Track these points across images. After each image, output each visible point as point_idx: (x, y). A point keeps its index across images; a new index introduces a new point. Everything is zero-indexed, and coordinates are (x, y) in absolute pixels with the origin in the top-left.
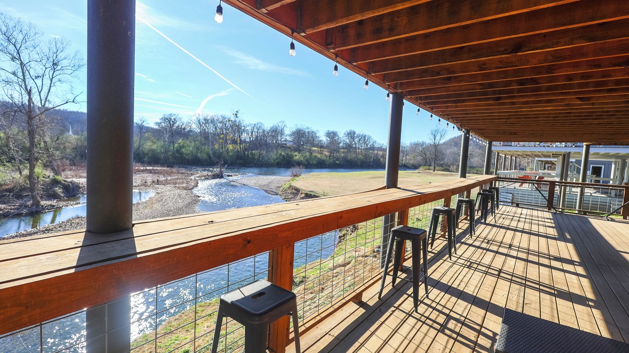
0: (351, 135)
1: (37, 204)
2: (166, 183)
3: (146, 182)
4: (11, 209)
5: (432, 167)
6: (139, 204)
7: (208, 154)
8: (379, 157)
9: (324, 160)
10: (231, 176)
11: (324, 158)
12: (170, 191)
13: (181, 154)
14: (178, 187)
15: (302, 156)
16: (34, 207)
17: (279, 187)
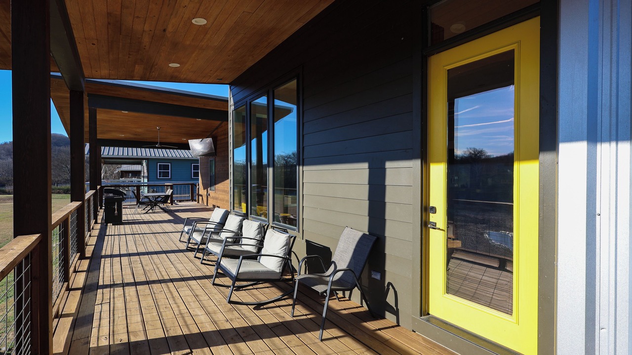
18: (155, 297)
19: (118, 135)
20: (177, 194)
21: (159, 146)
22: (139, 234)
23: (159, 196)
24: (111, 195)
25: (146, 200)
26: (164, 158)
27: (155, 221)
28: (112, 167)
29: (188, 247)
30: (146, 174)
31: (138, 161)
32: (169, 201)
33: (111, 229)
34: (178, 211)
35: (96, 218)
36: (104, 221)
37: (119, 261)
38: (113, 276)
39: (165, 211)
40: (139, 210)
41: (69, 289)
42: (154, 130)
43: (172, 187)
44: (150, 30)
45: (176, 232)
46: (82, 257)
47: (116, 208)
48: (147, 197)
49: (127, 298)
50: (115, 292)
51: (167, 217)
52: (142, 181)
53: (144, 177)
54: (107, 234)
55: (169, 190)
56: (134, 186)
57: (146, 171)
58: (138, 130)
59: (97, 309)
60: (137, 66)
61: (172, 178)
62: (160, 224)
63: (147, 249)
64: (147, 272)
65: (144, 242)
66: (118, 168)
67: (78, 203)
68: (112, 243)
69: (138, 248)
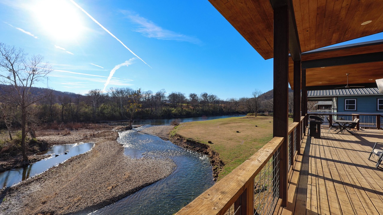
0: (205, 95)
1: (26, 159)
2: (99, 136)
3: (86, 136)
4: (11, 164)
5: (255, 114)
6: (88, 154)
7: (120, 113)
8: (222, 108)
9: (190, 112)
10: (137, 127)
11: (190, 111)
12: (103, 142)
13: (103, 114)
14: (108, 139)
15: (177, 110)
16: (25, 161)
17: (168, 134)
18: (350, 196)
19: (317, 83)
20: (363, 122)
21: (348, 87)
22: (333, 147)
23: (347, 123)
24: (314, 120)
25: (337, 125)
26: (350, 95)
27: (344, 140)
28: (312, 103)
29: (378, 166)
30: (336, 107)
31: (330, 98)
32: (356, 128)
33: (314, 140)
34: (365, 135)
35: (304, 132)
36: (309, 135)
37: (320, 161)
38: (317, 170)
39: (352, 134)
40: (332, 131)
41: (293, 170)
42: (344, 76)
43: (358, 117)
44: (347, 5)
45: (365, 152)
46: (299, 154)
47: (317, 128)
48: (337, 123)
49: (327, 188)
50: (319, 181)
51: (354, 138)
52: (333, 112)
53: (334, 109)
54: (312, 143)
55: (356, 119)
56: (327, 115)
57: (335, 105)
58: (331, 78)
59: (309, 187)
60: (334, 34)
61: (358, 110)
62: (349, 143)
63: (340, 159)
64: (341, 175)
65: (337, 154)
66: (315, 103)
67: (297, 123)
68: (315, 149)
69: (332, 156)
